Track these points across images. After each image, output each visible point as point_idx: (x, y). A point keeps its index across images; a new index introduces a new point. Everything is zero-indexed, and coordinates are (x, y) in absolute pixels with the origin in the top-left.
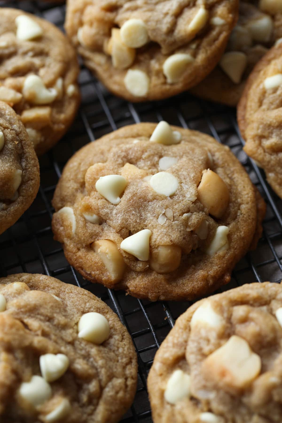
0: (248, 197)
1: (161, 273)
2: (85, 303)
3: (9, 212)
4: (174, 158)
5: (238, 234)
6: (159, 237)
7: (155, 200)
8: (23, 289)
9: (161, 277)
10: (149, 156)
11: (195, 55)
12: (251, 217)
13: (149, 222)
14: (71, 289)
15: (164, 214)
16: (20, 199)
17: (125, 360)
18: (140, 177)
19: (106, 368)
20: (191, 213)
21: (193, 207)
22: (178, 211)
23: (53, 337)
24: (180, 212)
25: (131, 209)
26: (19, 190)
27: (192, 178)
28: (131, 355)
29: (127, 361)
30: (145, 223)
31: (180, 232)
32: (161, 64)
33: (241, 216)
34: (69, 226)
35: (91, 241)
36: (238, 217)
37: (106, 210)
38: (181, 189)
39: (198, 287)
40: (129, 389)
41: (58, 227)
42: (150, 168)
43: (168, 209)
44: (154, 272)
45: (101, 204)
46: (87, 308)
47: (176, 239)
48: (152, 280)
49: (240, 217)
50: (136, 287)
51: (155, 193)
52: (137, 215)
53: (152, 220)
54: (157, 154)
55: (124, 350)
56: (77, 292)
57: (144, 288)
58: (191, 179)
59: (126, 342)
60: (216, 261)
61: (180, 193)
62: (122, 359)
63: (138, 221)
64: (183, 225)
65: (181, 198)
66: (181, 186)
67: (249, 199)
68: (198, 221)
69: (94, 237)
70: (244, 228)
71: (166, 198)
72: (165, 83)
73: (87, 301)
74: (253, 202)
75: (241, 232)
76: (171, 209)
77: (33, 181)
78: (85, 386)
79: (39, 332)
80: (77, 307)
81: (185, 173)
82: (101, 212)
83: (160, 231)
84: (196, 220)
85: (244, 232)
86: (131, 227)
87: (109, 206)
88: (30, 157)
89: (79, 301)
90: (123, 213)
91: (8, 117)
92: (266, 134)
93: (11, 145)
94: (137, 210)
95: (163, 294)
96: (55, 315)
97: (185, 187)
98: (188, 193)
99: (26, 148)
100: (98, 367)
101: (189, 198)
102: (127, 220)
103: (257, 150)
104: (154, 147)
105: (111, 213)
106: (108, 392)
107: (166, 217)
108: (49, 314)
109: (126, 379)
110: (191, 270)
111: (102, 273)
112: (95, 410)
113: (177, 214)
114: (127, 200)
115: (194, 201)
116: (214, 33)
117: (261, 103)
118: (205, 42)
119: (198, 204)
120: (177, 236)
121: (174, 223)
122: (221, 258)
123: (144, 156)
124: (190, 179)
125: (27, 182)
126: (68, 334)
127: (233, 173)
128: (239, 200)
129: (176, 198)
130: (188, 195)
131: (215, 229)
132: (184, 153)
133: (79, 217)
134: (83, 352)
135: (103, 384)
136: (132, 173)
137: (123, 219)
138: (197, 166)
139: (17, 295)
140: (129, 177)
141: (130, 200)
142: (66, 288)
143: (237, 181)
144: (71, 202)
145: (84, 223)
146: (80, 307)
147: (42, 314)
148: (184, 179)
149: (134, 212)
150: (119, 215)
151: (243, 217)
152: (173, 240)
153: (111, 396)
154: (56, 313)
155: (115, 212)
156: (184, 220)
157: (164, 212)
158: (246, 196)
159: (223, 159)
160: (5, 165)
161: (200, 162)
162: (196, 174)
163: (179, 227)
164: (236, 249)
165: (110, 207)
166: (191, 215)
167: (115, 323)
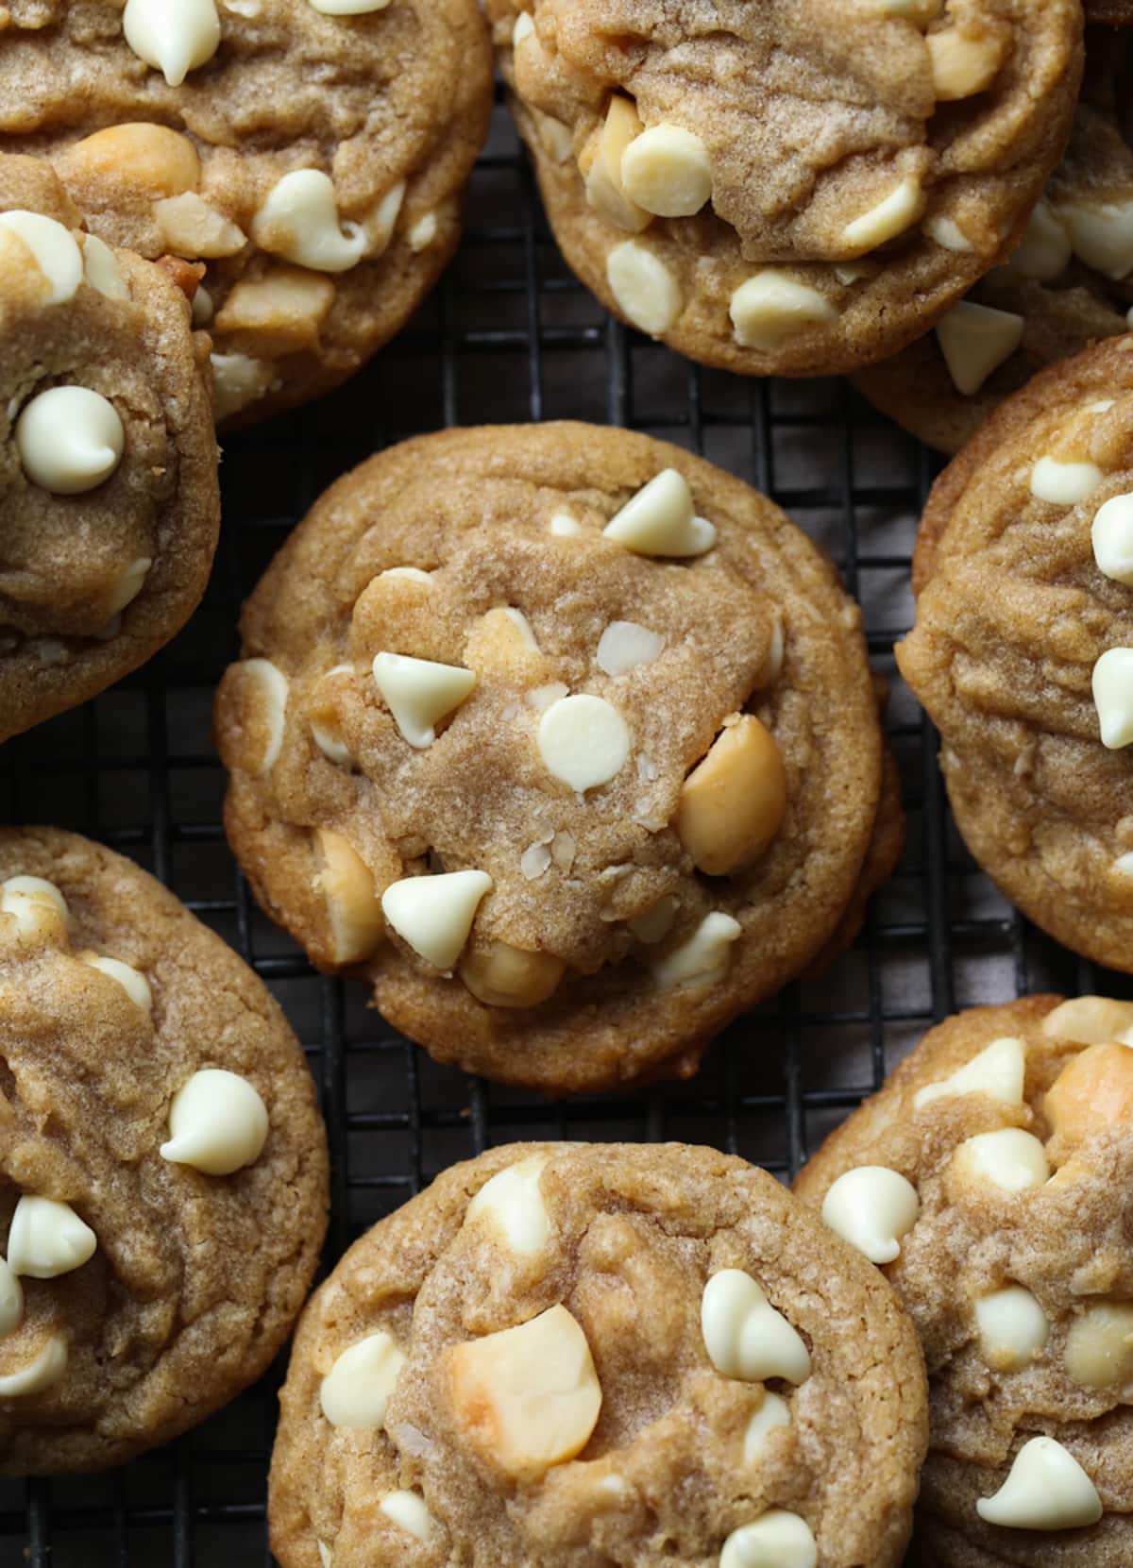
0: (845, 830)
1: (484, 1005)
2: (222, 1026)
3: (74, 678)
4: (653, 636)
5: (769, 946)
6: (507, 917)
7: (536, 791)
8: (42, 943)
9: (479, 1015)
10: (577, 609)
11: (842, 303)
12: (832, 899)
13: (495, 849)
14: (195, 957)
15: (548, 846)
16: (123, 644)
17: (279, 1250)
18: (521, 683)
19: (210, 1270)
20: (635, 864)
21: (646, 849)
22: (593, 854)
23: (79, 1143)
24: (599, 859)
25: (455, 789)
26: (126, 613)
27: (679, 739)
28: (306, 1233)
29: (287, 1254)
30: (483, 848)
31: (578, 919)
32: (729, 286)
33: (799, 890)
34: (257, 741)
35: (306, 820)
36: (787, 891)
37: (381, 757)
38: (629, 774)
39: (585, 1078)
40: (262, 1340)
41: (228, 720)
42: (564, 652)
43: (564, 836)
44: (465, 995)
45: (370, 731)
46: (220, 1044)
47: (557, 938)
48: (452, 1014)
49: (794, 894)
50: (398, 1012)
51: (545, 769)
52: (466, 813)
53: (506, 850)
54: (605, 606)
55: (288, 1218)
56: (213, 972)
57: (422, 1025)
58: (676, 743)
59: (305, 1185)
60: (670, 1014)
61: (622, 791)
62: (272, 1243)
63: (463, 833)
64: (595, 901)
65: (617, 811)
66: (634, 764)
67: (845, 837)
68: (646, 899)
69: (320, 814)
70: (794, 932)
71: (571, 794)
72: (726, 337)
73: (228, 1016)
74: (853, 850)
75: (779, 940)
76: (575, 837)
77: (180, 596)
78: (131, 1308)
79: (40, 1120)
80: (193, 1032)
81: (664, 714)
82: (362, 753)
83: (515, 897)
84: (642, 894)
85: (791, 944)
86: (438, 841)
87: (393, 743)
88: (194, 515)
89: (206, 1014)
90: (424, 792)
91: (161, 363)
92: (976, 645)
93: (139, 476)
94: (472, 799)
95: (474, 1061)
96: (108, 1067)
97: (648, 771)
98: (646, 799)
99: (188, 485)
100: (189, 1260)
101: (643, 818)
102: (429, 817)
103: (930, 681)
104: (604, 572)
105: (393, 769)
106: (195, 1342)
107: (552, 856)
108: (90, 1063)
109: (264, 1309)
110: (581, 1017)
111: (312, 926)
112: (142, 1377)
113: (586, 861)
114: (450, 755)
115: (654, 831)
116: (923, 270)
117: (998, 530)
118: (886, 283)
119: (665, 842)
120: (562, 930)
121: (568, 883)
122: (689, 1006)
123: (560, 604)
124: (674, 743)
125: (160, 593)
126: (129, 1135)
127: (831, 722)
128: (813, 833)
129: (602, 803)
130: (643, 808)
131: (696, 920)
132: (693, 624)
133: (296, 732)
134: (158, 1203)
135: (187, 1316)
136: (501, 658)
137: (418, 811)
138: (715, 697)
139: (15, 960)
140: (486, 670)
141: (460, 761)
142: (181, 949)
143: (835, 758)
144: (291, 656)
145: (304, 760)
146: (200, 1036)
147: (66, 1055)
148: (656, 736)
149: (458, 802)
150: (413, 790)
151: (804, 895)
152: (545, 940)
153: (199, 1359)
154: (115, 1059)
155: (404, 771)
156: (602, 886)
157: (548, 840)
158: (841, 825)
159: (816, 665)
160: (97, 548)
161: (731, 678)
162: (699, 728)
163: (580, 904)
164: (746, 987)
165: (395, 748)
166: (633, 872)
167: (292, 1115)
